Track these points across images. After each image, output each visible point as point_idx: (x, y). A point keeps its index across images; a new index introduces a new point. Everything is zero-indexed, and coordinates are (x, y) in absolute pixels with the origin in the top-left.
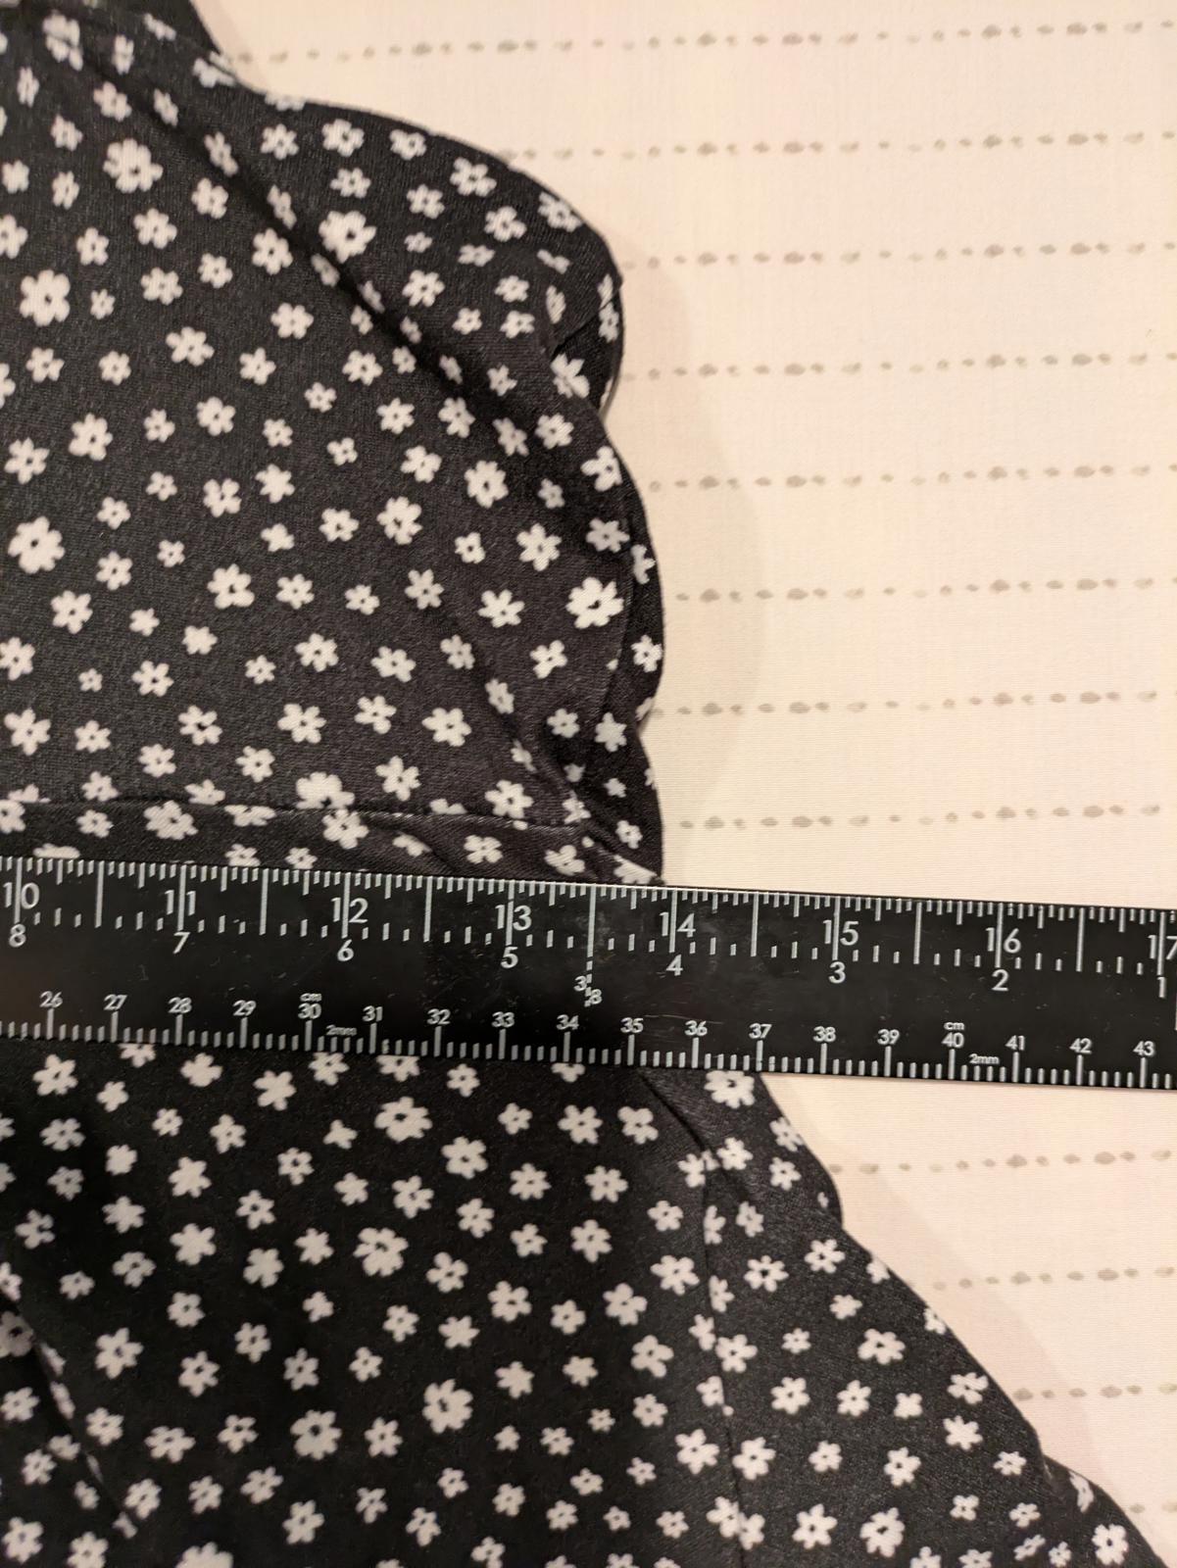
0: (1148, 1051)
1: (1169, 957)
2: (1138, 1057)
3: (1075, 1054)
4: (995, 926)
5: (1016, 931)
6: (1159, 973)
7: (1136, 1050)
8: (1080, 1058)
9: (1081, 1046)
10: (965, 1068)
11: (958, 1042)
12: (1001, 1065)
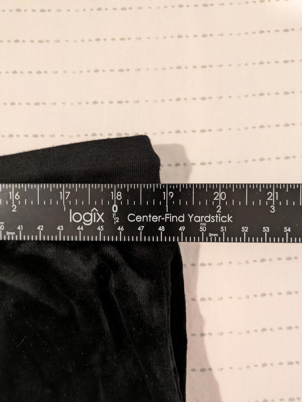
0: (62, 229)
1: (66, 199)
2: (58, 231)
3: (38, 231)
4: (12, 191)
5: (18, 192)
6: (64, 204)
7: (58, 229)
8: (40, 232)
9: (40, 228)
10: (5, 236)
11: (2, 228)
12: (16, 235)
